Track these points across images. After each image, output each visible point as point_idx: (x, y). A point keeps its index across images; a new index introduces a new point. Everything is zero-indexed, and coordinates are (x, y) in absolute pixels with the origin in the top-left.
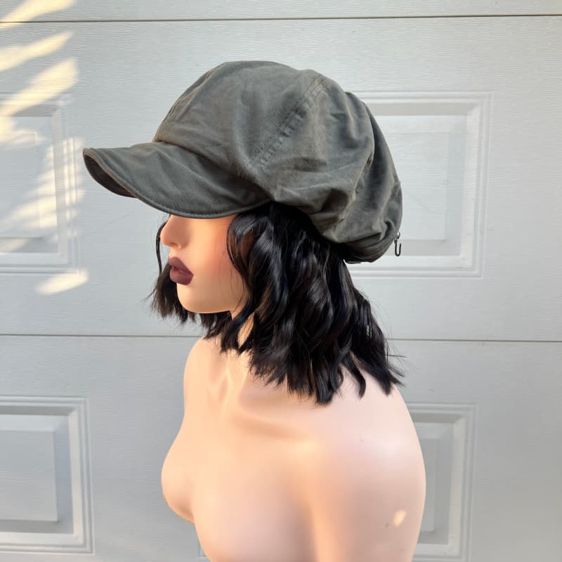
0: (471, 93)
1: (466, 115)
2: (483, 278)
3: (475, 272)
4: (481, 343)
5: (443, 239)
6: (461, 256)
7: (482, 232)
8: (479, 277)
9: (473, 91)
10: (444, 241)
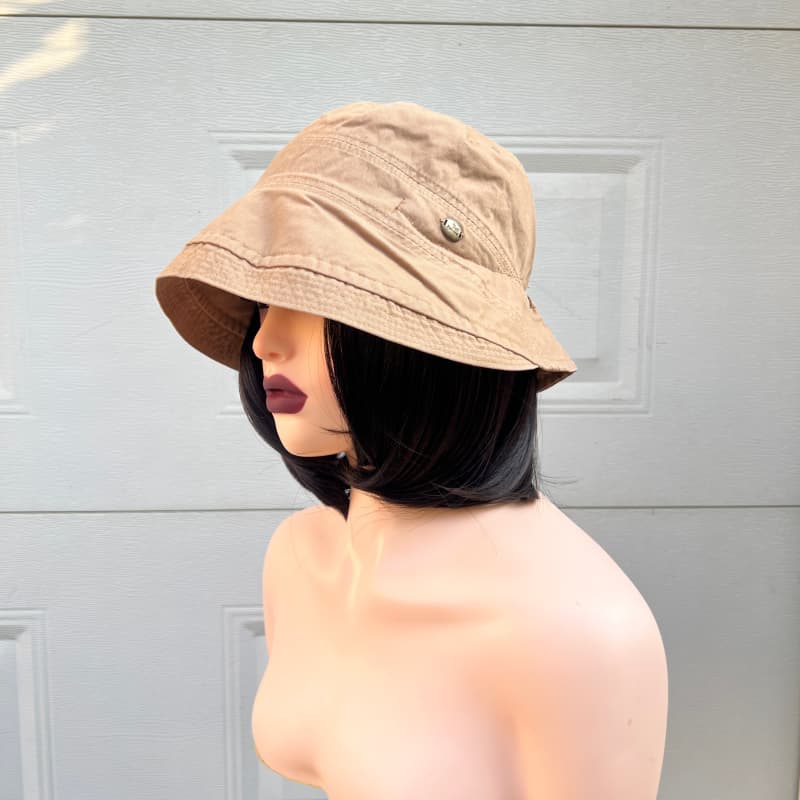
0: (634, 140)
1: (626, 172)
2: (650, 415)
3: (640, 407)
4: (650, 510)
5: (594, 356)
6: (620, 383)
7: (650, 348)
8: (646, 412)
9: (634, 137)
10: (596, 360)
